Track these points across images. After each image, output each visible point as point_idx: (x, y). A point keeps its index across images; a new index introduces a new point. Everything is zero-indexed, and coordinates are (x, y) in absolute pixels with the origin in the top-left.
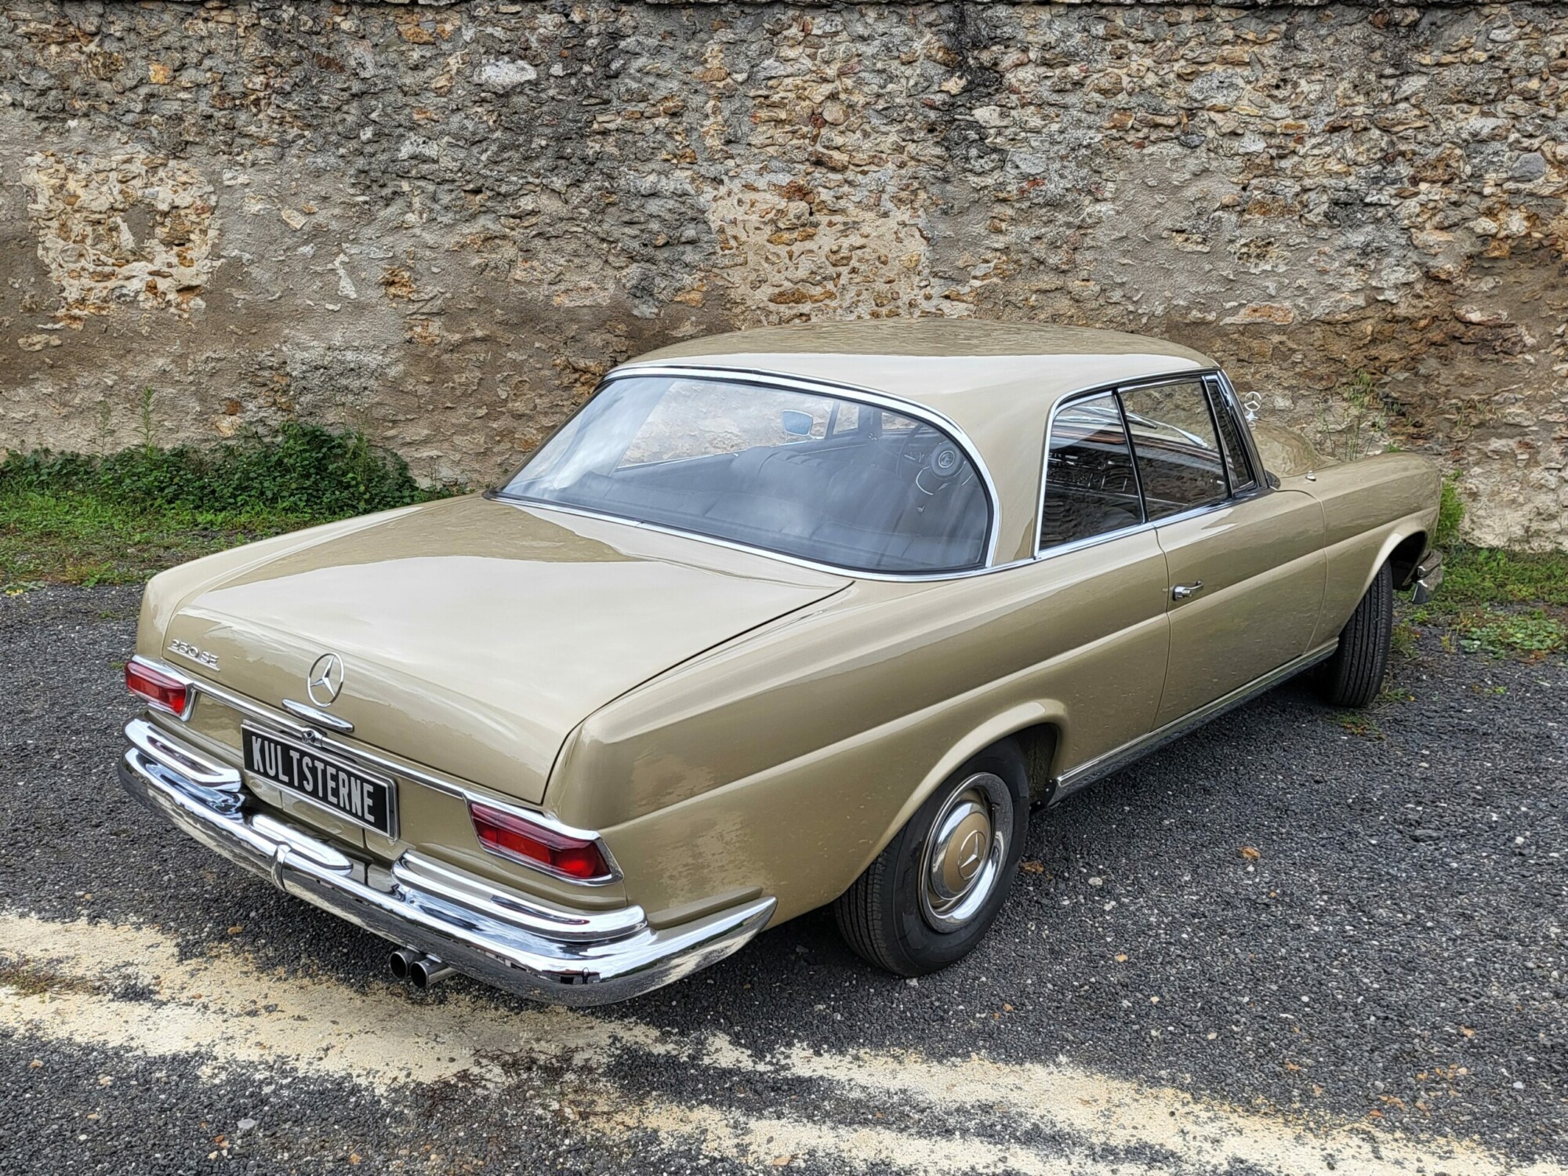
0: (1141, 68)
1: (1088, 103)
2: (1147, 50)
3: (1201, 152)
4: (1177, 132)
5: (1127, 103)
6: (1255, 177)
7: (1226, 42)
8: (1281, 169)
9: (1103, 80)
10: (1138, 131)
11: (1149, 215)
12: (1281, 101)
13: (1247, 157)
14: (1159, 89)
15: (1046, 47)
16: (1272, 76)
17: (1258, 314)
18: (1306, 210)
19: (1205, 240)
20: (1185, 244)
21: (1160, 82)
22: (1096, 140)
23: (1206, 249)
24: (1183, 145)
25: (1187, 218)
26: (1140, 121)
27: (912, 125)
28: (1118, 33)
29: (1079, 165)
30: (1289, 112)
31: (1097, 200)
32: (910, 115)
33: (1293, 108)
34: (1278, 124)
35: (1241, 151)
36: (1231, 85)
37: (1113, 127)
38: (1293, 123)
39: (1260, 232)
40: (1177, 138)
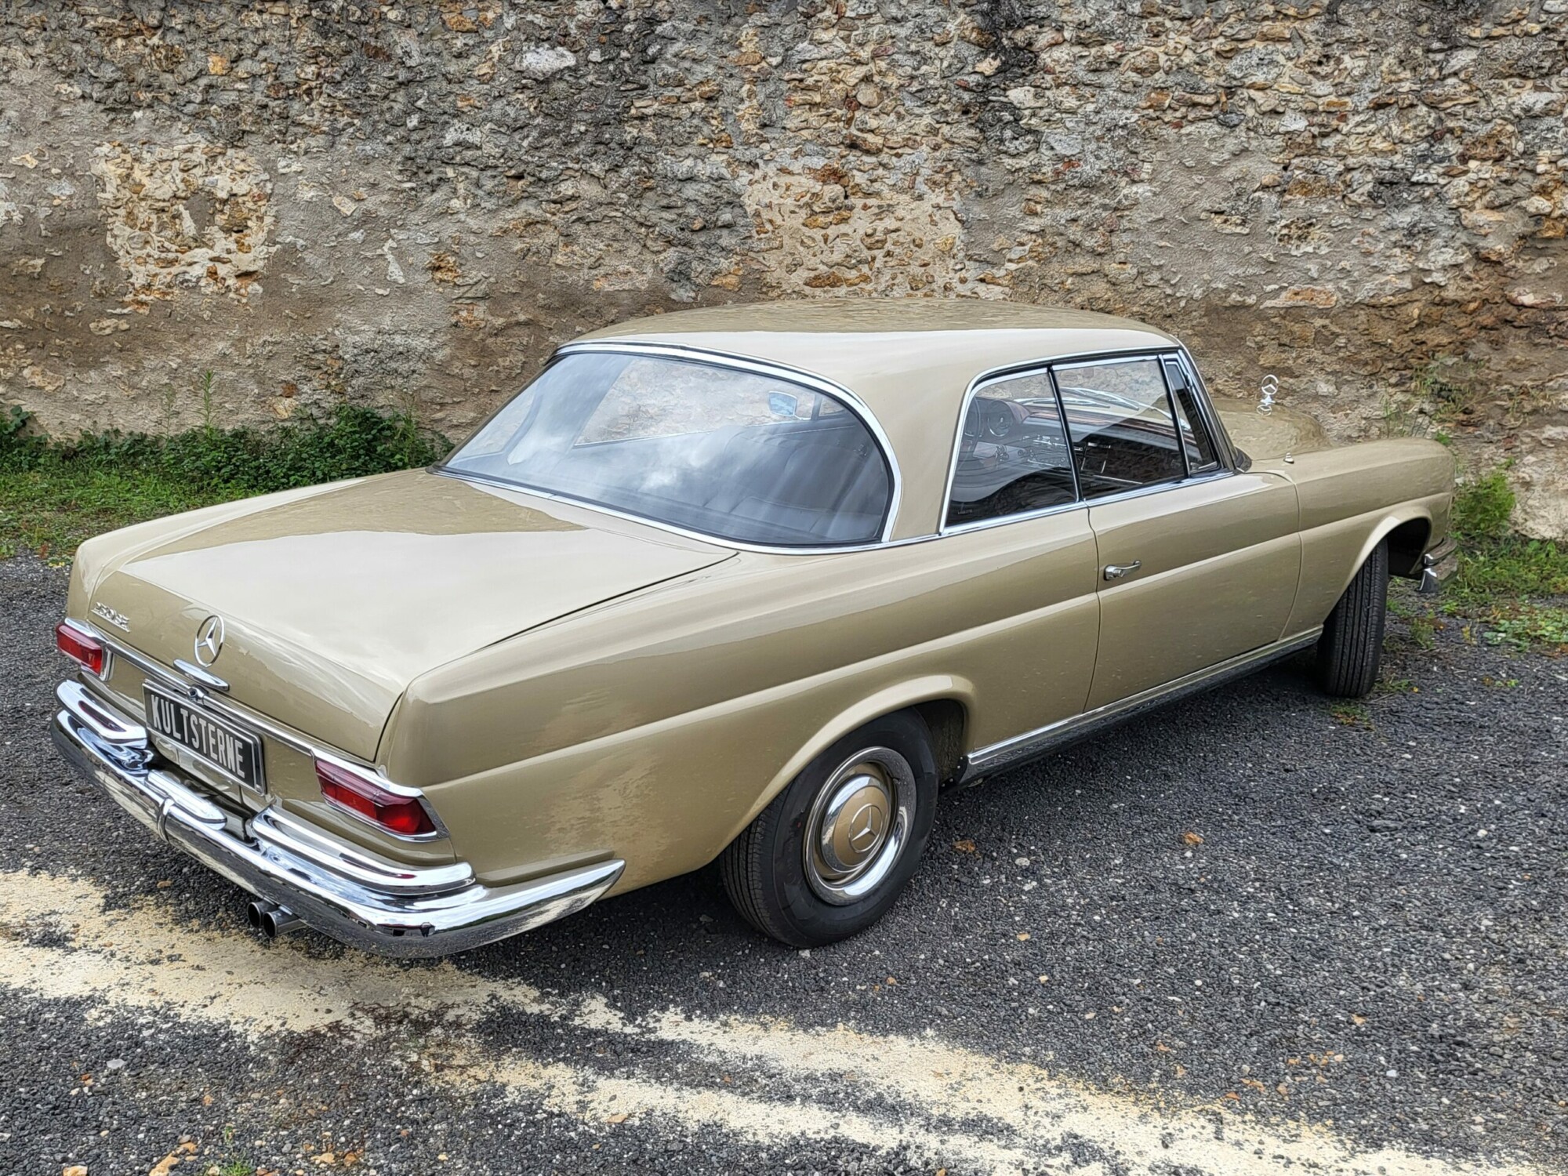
0: (1179, 46)
1: (1125, 83)
2: (1185, 27)
3: (1241, 131)
4: (1216, 111)
5: (1163, 82)
6: (1296, 156)
7: (1266, 18)
8: (1323, 148)
9: (1140, 59)
10: (1176, 110)
11: (1187, 196)
12: (1324, 78)
13: (1288, 136)
14: (1197, 67)
15: (1081, 26)
16: (1313, 52)
17: (1299, 298)
18: (1349, 190)
19: (1244, 223)
20: (1224, 226)
21: (1197, 60)
22: (1133, 120)
23: (1246, 231)
24: (1223, 124)
25: (1225, 200)
26: (1178, 101)
27: (946, 107)
28: (1154, 10)
29: (1115, 146)
30: (1332, 89)
31: (1134, 182)
32: (944, 97)
33: (1336, 85)
34: (1320, 101)
35: (1282, 129)
36: (1272, 62)
37: (1150, 107)
38: (1336, 100)
39: (1301, 213)
40: (1216, 117)
